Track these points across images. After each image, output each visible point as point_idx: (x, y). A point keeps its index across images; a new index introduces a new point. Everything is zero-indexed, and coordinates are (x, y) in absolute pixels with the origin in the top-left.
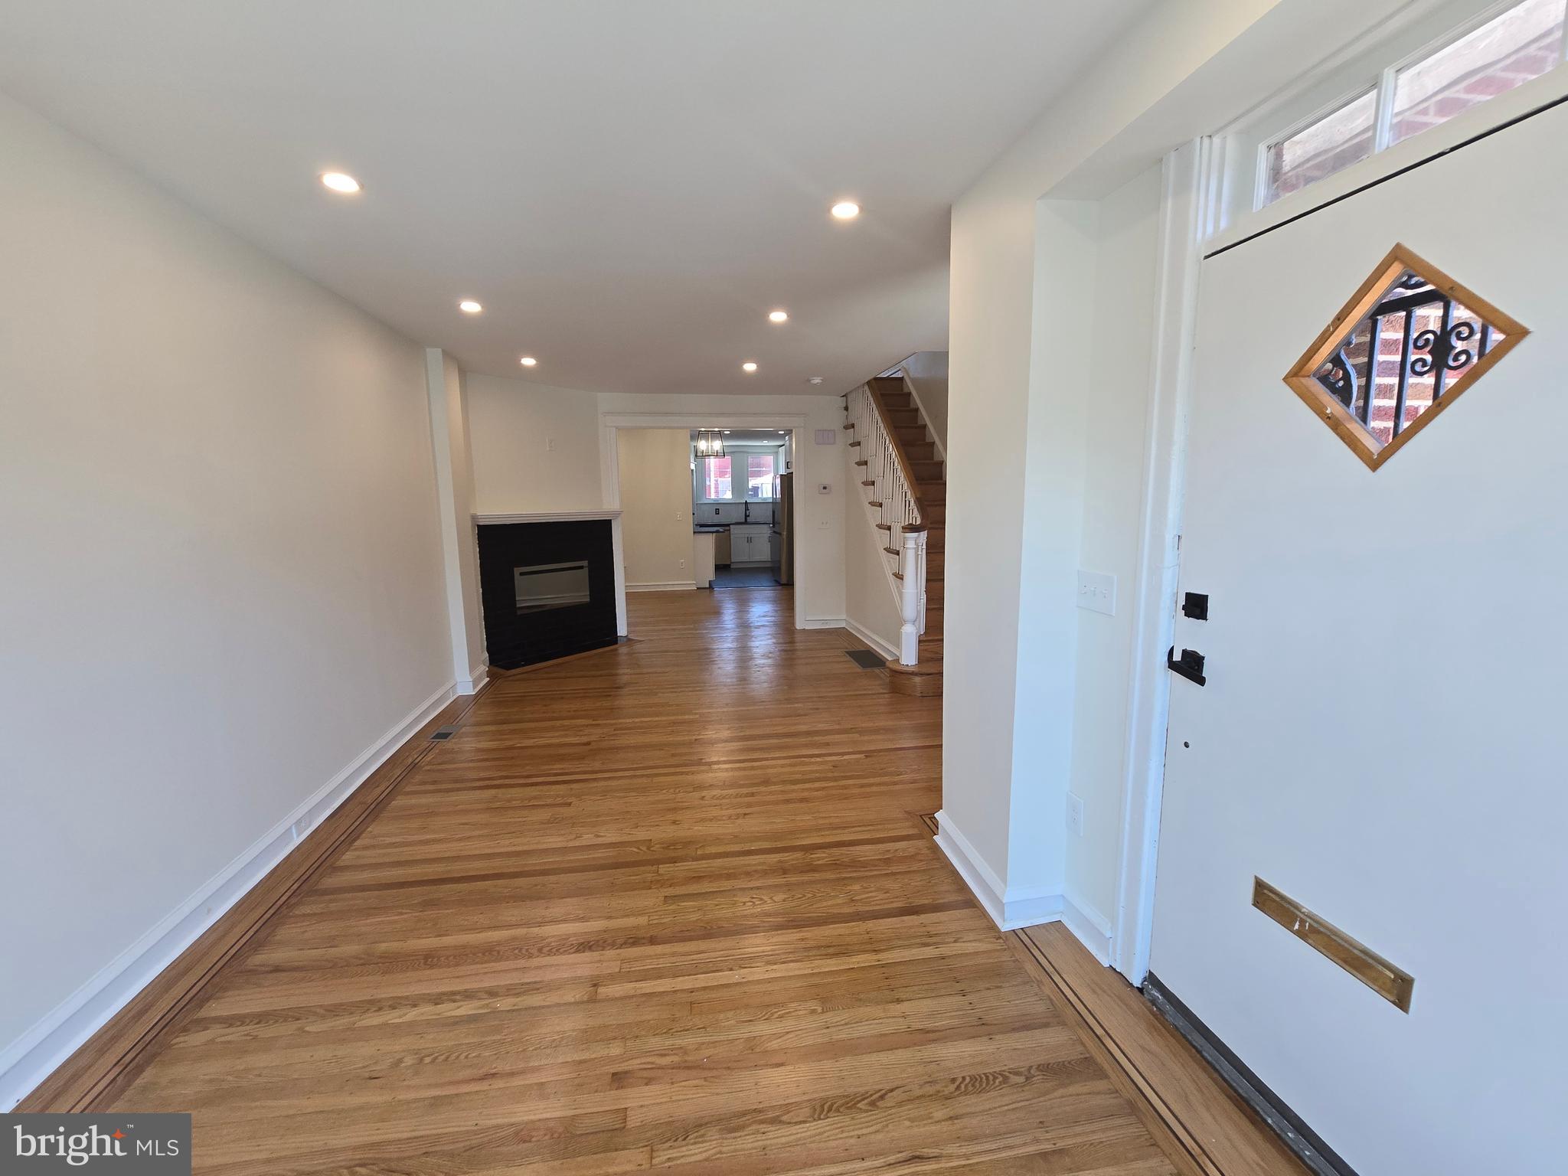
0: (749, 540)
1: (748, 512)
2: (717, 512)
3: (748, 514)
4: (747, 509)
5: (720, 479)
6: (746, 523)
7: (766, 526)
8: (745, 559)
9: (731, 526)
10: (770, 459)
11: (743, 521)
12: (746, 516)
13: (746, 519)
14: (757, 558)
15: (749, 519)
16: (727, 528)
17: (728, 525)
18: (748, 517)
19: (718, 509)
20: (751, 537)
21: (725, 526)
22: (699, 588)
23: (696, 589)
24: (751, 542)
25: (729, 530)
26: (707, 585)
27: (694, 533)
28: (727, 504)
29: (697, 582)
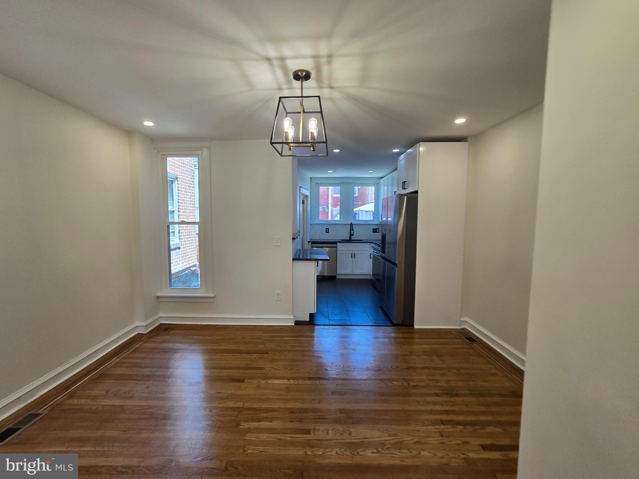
0: (353, 256)
1: (352, 232)
2: (327, 231)
3: (352, 233)
4: (352, 229)
5: (334, 209)
6: (350, 241)
7: (367, 245)
8: (349, 271)
9: (338, 244)
10: (371, 190)
11: (348, 239)
12: (351, 235)
13: (350, 237)
14: (358, 271)
15: (353, 238)
16: (335, 245)
17: (336, 243)
18: (352, 236)
19: (328, 229)
20: (355, 254)
21: (333, 244)
22: (297, 323)
23: (294, 325)
24: (354, 258)
25: (336, 247)
26: (307, 319)
27: (294, 259)
28: (335, 224)
29: (294, 316)
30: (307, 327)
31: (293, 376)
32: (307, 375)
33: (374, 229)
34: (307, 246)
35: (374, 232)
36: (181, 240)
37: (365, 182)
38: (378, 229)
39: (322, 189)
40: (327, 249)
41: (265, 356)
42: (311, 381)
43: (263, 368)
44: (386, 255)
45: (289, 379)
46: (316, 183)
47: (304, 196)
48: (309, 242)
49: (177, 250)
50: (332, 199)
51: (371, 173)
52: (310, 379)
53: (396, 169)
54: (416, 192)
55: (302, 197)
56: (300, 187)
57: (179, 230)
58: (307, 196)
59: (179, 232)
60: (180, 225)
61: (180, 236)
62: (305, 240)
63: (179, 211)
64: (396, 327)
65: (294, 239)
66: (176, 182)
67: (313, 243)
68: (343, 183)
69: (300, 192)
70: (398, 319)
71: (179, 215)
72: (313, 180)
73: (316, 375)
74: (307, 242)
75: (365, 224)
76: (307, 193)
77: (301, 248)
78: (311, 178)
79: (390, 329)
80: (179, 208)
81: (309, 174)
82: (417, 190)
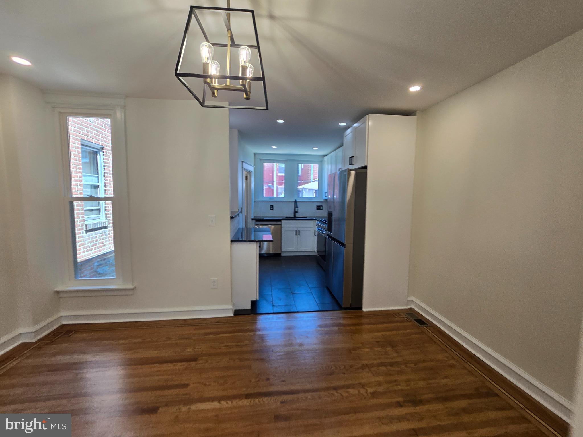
0: (298, 233)
2: (272, 208)
3: (296, 210)
4: (296, 206)
5: (279, 187)
6: (295, 218)
7: (311, 222)
8: (294, 249)
9: (283, 221)
10: (314, 168)
11: (293, 216)
12: (295, 212)
13: (295, 215)
15: (297, 215)
16: (279, 223)
17: (280, 220)
18: (297, 213)
19: (272, 206)
20: (299, 231)
21: (277, 221)
22: (238, 313)
23: (232, 315)
24: (299, 235)
25: (281, 225)
26: (248, 307)
27: (232, 241)
28: (280, 202)
29: (234, 305)
30: (248, 318)
31: (225, 393)
32: (243, 391)
33: (318, 206)
34: (251, 224)
35: (318, 209)
36: (108, 219)
37: (309, 160)
38: (322, 206)
39: (267, 165)
40: (272, 226)
41: (193, 364)
42: (249, 401)
43: (186, 385)
44: (332, 234)
45: (219, 399)
46: (260, 159)
47: (247, 172)
48: (252, 219)
49: (103, 230)
50: (277, 177)
51: (315, 151)
52: (248, 396)
53: (342, 145)
54: (365, 167)
55: (245, 173)
56: (242, 162)
57: (106, 207)
58: (250, 172)
59: (106, 210)
60: (107, 202)
61: (106, 214)
62: (249, 217)
63: (105, 186)
64: (343, 311)
65: (232, 218)
66: (102, 153)
67: (257, 220)
68: (287, 160)
69: (242, 168)
70: (346, 302)
71: (105, 190)
72: (257, 156)
73: (255, 389)
74: (251, 220)
75: (309, 201)
76: (251, 168)
77: (244, 227)
78: (255, 154)
79: (338, 313)
80: (105, 183)
81: (252, 149)
82: (366, 165)
